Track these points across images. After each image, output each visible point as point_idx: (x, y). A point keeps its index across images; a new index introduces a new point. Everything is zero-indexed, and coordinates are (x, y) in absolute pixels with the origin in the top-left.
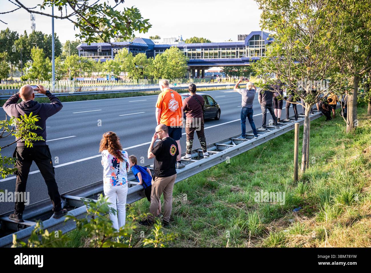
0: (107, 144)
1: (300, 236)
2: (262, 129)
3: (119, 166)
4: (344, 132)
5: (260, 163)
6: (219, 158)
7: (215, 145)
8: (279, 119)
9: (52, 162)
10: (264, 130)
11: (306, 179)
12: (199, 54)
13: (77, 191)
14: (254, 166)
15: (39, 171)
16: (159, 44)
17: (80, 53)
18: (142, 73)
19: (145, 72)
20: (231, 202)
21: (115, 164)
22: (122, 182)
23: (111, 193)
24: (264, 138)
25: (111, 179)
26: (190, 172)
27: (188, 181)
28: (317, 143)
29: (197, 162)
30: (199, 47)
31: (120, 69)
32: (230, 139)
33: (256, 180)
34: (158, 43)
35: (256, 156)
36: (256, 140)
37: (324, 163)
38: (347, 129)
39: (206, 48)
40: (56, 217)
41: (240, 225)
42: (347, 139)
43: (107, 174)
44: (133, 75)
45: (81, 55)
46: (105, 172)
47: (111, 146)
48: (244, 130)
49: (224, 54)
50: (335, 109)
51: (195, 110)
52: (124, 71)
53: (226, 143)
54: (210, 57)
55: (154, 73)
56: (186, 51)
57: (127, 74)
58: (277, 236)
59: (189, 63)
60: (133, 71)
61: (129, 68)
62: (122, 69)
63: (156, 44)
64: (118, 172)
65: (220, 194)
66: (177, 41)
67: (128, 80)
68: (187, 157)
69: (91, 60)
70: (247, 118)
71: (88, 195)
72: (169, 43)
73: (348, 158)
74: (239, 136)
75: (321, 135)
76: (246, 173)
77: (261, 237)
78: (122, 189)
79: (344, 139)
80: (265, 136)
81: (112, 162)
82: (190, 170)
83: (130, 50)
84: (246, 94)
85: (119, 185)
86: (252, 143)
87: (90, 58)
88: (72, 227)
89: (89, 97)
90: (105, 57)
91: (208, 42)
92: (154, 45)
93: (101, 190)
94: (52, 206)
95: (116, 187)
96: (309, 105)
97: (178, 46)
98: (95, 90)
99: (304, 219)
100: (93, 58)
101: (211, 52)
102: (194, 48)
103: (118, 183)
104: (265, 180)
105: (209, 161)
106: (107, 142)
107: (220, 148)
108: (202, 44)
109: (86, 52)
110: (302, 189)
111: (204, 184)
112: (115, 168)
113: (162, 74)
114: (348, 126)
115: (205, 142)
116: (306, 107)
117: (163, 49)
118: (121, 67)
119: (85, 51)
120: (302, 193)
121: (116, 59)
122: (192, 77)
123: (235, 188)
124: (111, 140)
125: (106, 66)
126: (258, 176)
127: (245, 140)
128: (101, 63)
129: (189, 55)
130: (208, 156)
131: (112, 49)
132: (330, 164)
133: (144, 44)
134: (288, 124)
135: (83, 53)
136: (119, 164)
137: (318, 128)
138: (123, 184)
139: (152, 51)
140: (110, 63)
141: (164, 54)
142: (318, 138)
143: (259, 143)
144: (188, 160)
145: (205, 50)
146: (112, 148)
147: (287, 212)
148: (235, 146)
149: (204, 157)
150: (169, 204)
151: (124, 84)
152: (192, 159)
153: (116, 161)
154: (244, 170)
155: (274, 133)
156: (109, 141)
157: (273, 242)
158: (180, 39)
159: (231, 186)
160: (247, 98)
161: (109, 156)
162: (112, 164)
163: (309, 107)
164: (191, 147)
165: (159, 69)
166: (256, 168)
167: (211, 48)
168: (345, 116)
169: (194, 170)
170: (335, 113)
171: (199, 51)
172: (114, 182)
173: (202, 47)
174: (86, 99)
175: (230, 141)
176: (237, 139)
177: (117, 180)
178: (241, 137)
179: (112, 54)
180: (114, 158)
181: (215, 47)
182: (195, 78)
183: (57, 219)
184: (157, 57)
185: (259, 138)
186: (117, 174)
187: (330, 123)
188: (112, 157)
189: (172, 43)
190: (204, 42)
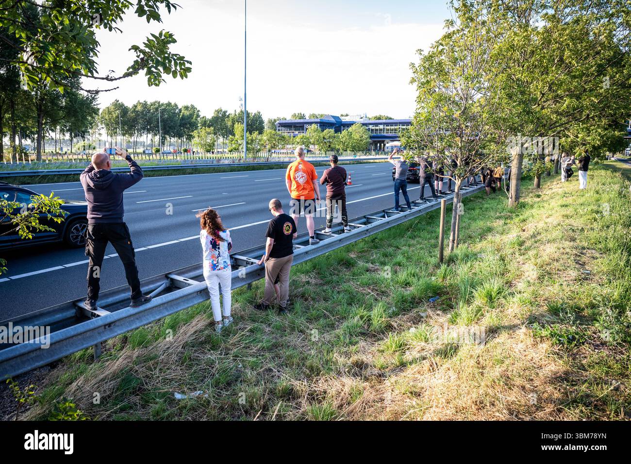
0: (205, 224)
1: (423, 344)
2: (420, 201)
3: (219, 248)
4: (506, 207)
5: (410, 238)
6: (364, 232)
7: (365, 217)
8: (440, 191)
9: (131, 243)
10: (421, 201)
11: (452, 260)
12: (381, 130)
13: (187, 269)
14: (402, 241)
15: (117, 255)
16: (345, 121)
17: (277, 129)
18: (330, 146)
19: (332, 146)
20: (363, 285)
21: (214, 245)
22: (222, 266)
23: (210, 277)
24: (420, 210)
25: (210, 263)
26: (326, 248)
27: (328, 256)
28: (475, 217)
29: (337, 237)
30: (381, 124)
31: (310, 143)
32: (384, 211)
33: (400, 258)
34: (345, 119)
35: (408, 229)
36: (409, 213)
37: (478, 240)
38: (509, 203)
39: (387, 124)
40: (135, 306)
41: (362, 317)
42: (508, 214)
43: (206, 257)
44: (322, 148)
45: (279, 130)
46: (205, 254)
47: (209, 225)
48: (397, 202)
49: (404, 129)
50: (500, 182)
51: (336, 182)
52: (314, 144)
53: (378, 215)
54: (391, 133)
55: (340, 147)
56: (371, 127)
57: (316, 147)
58: (398, 339)
59: (371, 137)
60: (322, 144)
61: (318, 142)
62: (312, 143)
63: (343, 121)
64: (219, 254)
65: (354, 275)
66: (362, 118)
67: (317, 152)
68: (327, 231)
69: (286, 135)
70: (401, 191)
71: (193, 276)
72: (354, 120)
73: (504, 237)
74: (393, 208)
75: (481, 208)
76: (391, 250)
77: (383, 334)
78: (223, 274)
79: (505, 213)
80: (421, 209)
81: (211, 244)
82: (327, 246)
83: (320, 126)
84: (400, 166)
85: (219, 269)
86: (405, 216)
87: (285, 133)
88: (158, 316)
89: (275, 167)
90: (299, 132)
91: (390, 119)
92: (342, 122)
93: (201, 273)
94: (129, 294)
95: (216, 272)
96: (460, 180)
97: (362, 122)
98: (282, 160)
99: (438, 315)
100: (288, 133)
101: (392, 127)
102: (376, 124)
103: (218, 268)
104: (409, 258)
105: (351, 235)
106: (205, 221)
107: (370, 221)
108: (384, 121)
109: (283, 128)
110: (445, 273)
111: (342, 260)
112: (215, 250)
113: (347, 148)
114: (510, 200)
115: (346, 216)
116: (456, 182)
117: (349, 125)
118: (312, 141)
119: (282, 126)
120: (444, 278)
121: (307, 134)
122: (374, 150)
123: (372, 268)
124: (209, 218)
125: (298, 140)
126: (403, 254)
127: (398, 213)
128: (294, 137)
129: (372, 130)
130: (350, 230)
131: (305, 125)
132: (484, 242)
133: (333, 120)
134: (449, 196)
135: (280, 128)
136: (219, 245)
137: (480, 200)
138: (224, 268)
139: (340, 127)
140: (302, 137)
141: (350, 129)
142: (477, 211)
143: (414, 215)
144: (328, 234)
145: (386, 126)
146: (210, 228)
147: (422, 301)
148: (387, 219)
149: (345, 231)
150: (285, 287)
151: (313, 155)
152: (333, 233)
153: (215, 242)
154: (390, 245)
155: (432, 206)
156: (206, 219)
157: (392, 346)
158: (365, 116)
159: (370, 265)
160: (401, 169)
161: (207, 237)
162: (211, 246)
163: (460, 181)
164: (331, 221)
165: (345, 143)
166: (403, 243)
167: (392, 124)
168: (508, 190)
169: (332, 245)
170: (500, 185)
171: (381, 127)
172: (214, 267)
173: (384, 124)
174: (272, 169)
175: (382, 214)
176: (390, 211)
177: (217, 265)
178: (394, 209)
179: (305, 129)
180: (213, 239)
181: (396, 124)
182: (377, 151)
183: (134, 308)
184: (344, 132)
185: (413, 211)
186: (218, 257)
187: (493, 195)
188: (210, 238)
189: (357, 119)
190: (386, 119)
